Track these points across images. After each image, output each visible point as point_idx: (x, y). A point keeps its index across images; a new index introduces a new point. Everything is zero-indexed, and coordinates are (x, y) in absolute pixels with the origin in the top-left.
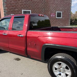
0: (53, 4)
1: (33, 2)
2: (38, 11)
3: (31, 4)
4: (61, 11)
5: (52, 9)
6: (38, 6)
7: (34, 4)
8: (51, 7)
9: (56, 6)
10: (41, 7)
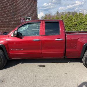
0: (22, 9)
4: (30, 17)
5: (22, 14)
6: (7, 8)
8: (20, 11)
9: (24, 11)
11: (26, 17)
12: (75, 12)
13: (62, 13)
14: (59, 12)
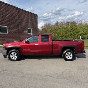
1: (9, 19)
2: (13, 27)
3: (7, 20)
5: (25, 26)
6: (13, 22)
7: (10, 21)
8: (23, 24)
9: (27, 23)
10: (16, 24)
11: (28, 29)
12: (74, 21)
13: (62, 22)
14: (59, 22)
